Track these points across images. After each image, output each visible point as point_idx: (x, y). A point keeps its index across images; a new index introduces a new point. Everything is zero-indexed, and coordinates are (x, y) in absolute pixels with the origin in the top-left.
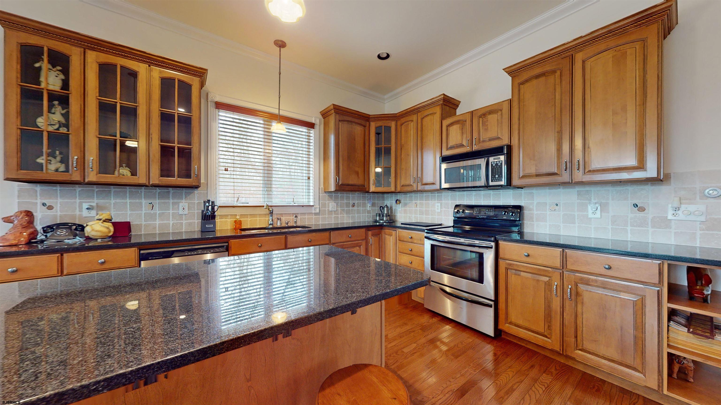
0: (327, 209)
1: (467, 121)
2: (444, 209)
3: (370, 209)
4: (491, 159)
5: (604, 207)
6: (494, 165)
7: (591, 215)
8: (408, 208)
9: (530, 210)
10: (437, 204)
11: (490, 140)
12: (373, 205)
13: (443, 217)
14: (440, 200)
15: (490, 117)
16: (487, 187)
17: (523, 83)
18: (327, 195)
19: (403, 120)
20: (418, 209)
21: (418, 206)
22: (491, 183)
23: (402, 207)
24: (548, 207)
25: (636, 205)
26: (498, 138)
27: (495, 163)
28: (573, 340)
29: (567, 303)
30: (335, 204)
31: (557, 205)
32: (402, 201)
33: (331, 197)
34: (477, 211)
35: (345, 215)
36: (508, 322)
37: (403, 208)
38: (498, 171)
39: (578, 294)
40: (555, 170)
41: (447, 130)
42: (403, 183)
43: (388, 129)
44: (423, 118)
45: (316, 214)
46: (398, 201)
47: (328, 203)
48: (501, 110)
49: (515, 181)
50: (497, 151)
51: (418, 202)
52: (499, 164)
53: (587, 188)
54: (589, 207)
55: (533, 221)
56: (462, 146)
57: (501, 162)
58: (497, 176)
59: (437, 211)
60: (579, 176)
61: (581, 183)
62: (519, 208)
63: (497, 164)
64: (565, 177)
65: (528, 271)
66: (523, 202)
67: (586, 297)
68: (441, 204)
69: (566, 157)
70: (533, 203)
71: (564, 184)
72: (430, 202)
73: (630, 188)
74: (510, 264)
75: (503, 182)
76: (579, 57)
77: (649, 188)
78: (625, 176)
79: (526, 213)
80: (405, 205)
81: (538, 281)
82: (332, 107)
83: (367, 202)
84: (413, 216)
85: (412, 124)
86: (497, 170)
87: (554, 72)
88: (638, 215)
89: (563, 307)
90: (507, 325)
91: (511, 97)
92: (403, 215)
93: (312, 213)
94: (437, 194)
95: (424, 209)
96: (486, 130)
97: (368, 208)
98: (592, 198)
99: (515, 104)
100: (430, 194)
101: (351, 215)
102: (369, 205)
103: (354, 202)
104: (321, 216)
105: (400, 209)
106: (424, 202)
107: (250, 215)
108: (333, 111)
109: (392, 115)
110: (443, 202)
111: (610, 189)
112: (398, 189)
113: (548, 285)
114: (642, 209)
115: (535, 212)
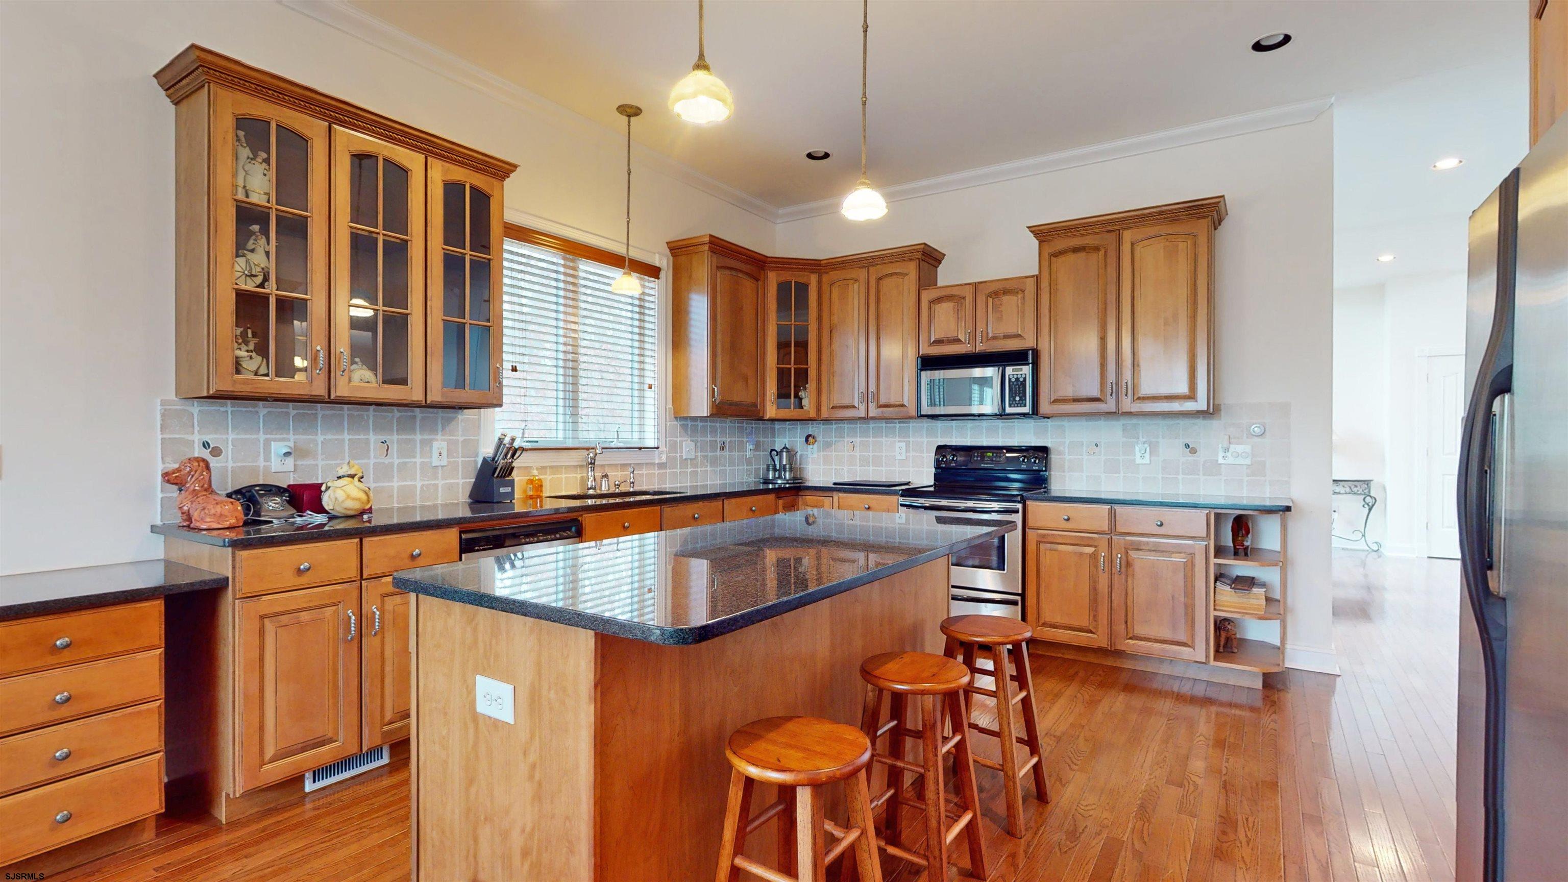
0: (678, 455)
1: (967, 298)
2: (912, 454)
3: (752, 456)
4: (1009, 370)
5: (1153, 449)
6: (1013, 380)
7: (1139, 461)
8: (834, 453)
9: (1060, 453)
10: (898, 445)
11: (1006, 337)
12: (757, 446)
13: (912, 470)
14: (904, 437)
15: (1006, 299)
16: (1002, 415)
17: (1056, 255)
18: (677, 424)
19: (834, 275)
20: (858, 454)
21: (857, 449)
22: (1009, 410)
23: (819, 450)
24: (1085, 448)
25: (1187, 446)
26: (1019, 336)
27: (1015, 376)
28: (1123, 626)
29: (1116, 578)
30: (693, 444)
31: (1097, 445)
32: (820, 439)
33: (684, 427)
34: (977, 457)
35: (709, 468)
36: (1040, 624)
37: (822, 453)
38: (1019, 391)
39: (1128, 564)
40: (1096, 393)
41: (930, 308)
42: (837, 401)
43: (803, 288)
44: (880, 279)
45: (662, 466)
46: (811, 439)
47: (681, 442)
48: (1023, 291)
49: (1044, 407)
50: (1017, 357)
51: (858, 440)
52: (1021, 379)
53: (1134, 421)
54: (1137, 448)
55: (1064, 472)
56: (957, 341)
57: (1024, 376)
58: (1017, 398)
59: (898, 457)
60: (1127, 404)
61: (1129, 414)
62: (1044, 450)
63: (1017, 379)
64: (1110, 405)
65: (1068, 541)
66: (1050, 440)
67: (1137, 566)
68: (907, 444)
69: (1111, 377)
70: (1065, 442)
71: (1109, 414)
72: (884, 439)
73: (1183, 422)
74: (1044, 536)
75: (1027, 409)
76: (1127, 236)
77: (1200, 422)
78: (1176, 406)
79: (1054, 457)
80: (827, 445)
81: (1081, 554)
82: (707, 239)
83: (745, 440)
84: (846, 469)
85: (856, 286)
86: (1018, 387)
87: (1097, 249)
88: (1190, 458)
89: (1111, 586)
90: (1039, 628)
91: (1037, 273)
92: (822, 467)
93: (653, 464)
94: (898, 425)
95: (871, 454)
96: (1000, 319)
97: (748, 454)
98: (1141, 435)
99: (1045, 284)
100: (884, 425)
101: (719, 468)
102: (750, 447)
103: (724, 439)
104: (668, 471)
105: (815, 456)
106: (871, 439)
107: (551, 467)
108: (706, 248)
109: (813, 262)
110: (911, 439)
111: (1161, 422)
112: (825, 414)
113: (1094, 557)
114: (1193, 451)
115: (1067, 457)
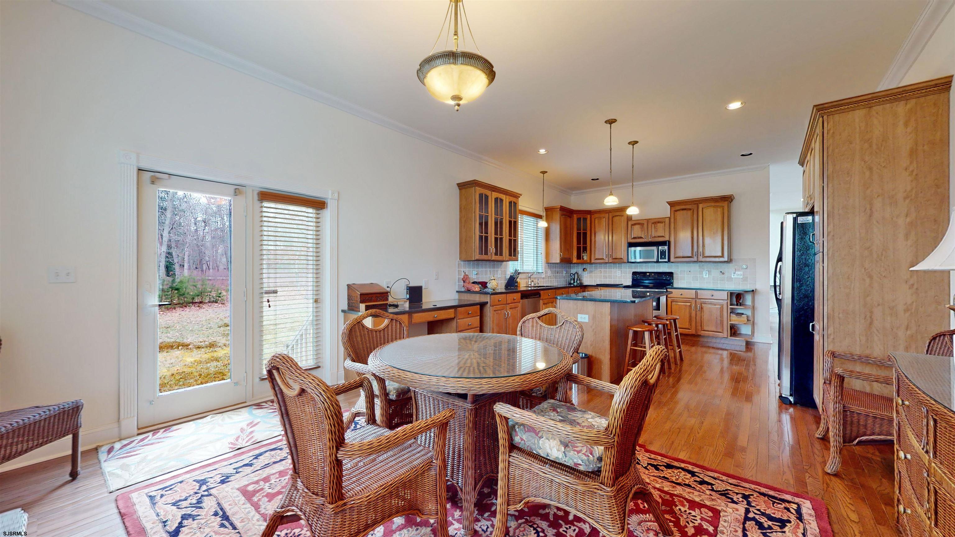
0: (547, 275)
1: (645, 224)
2: (623, 274)
4: (660, 248)
5: (710, 272)
7: (704, 277)
8: (594, 274)
9: (677, 274)
10: (618, 272)
11: (659, 237)
13: (623, 280)
14: (620, 269)
15: (659, 224)
16: (658, 262)
17: (676, 211)
18: (547, 265)
19: (596, 215)
20: (603, 275)
21: (602, 273)
22: (660, 260)
23: (588, 273)
24: (686, 273)
25: (721, 272)
26: (663, 236)
27: (662, 250)
28: (700, 327)
29: (698, 313)
31: (690, 272)
32: (588, 270)
35: (554, 279)
39: (702, 308)
40: (690, 255)
41: (632, 227)
42: (597, 257)
43: (585, 220)
44: (613, 217)
45: (543, 278)
46: (585, 270)
47: (548, 271)
48: (665, 222)
49: (672, 259)
50: (663, 243)
51: (603, 270)
53: (703, 264)
54: (704, 272)
55: (678, 280)
56: (641, 238)
57: (665, 250)
58: (663, 257)
59: (618, 276)
60: (701, 259)
61: (702, 262)
62: (672, 273)
64: (695, 259)
65: (682, 302)
66: (674, 270)
67: (705, 309)
68: (620, 272)
69: (695, 250)
70: (679, 271)
71: (694, 262)
72: (613, 270)
73: (719, 264)
74: (673, 300)
75: (666, 260)
76: (701, 206)
77: (725, 264)
78: (717, 259)
79: (675, 276)
80: (591, 272)
81: (686, 305)
82: (559, 207)
83: (563, 270)
84: (599, 279)
85: (604, 219)
86: (663, 253)
87: (690, 210)
88: (722, 276)
89: (696, 315)
91: (669, 216)
92: (589, 279)
94: (618, 265)
95: (608, 275)
96: (656, 231)
97: (564, 275)
98: (705, 268)
99: (672, 220)
100: (612, 265)
101: (557, 280)
102: (564, 272)
103: (558, 270)
105: (586, 275)
106: (608, 270)
108: (559, 209)
109: (589, 211)
110: (623, 270)
111: (712, 264)
113: (691, 306)
114: (723, 274)
115: (679, 276)
